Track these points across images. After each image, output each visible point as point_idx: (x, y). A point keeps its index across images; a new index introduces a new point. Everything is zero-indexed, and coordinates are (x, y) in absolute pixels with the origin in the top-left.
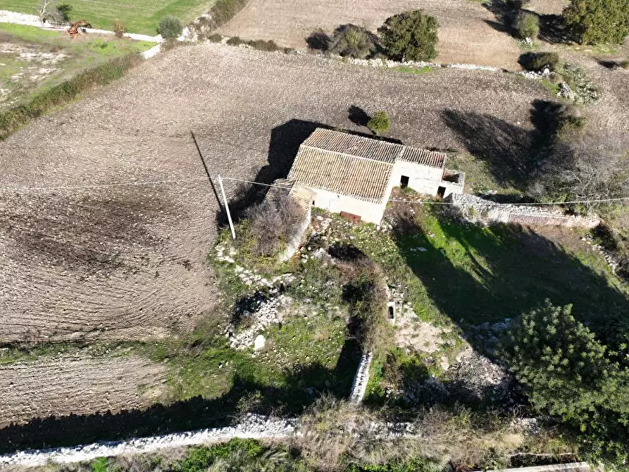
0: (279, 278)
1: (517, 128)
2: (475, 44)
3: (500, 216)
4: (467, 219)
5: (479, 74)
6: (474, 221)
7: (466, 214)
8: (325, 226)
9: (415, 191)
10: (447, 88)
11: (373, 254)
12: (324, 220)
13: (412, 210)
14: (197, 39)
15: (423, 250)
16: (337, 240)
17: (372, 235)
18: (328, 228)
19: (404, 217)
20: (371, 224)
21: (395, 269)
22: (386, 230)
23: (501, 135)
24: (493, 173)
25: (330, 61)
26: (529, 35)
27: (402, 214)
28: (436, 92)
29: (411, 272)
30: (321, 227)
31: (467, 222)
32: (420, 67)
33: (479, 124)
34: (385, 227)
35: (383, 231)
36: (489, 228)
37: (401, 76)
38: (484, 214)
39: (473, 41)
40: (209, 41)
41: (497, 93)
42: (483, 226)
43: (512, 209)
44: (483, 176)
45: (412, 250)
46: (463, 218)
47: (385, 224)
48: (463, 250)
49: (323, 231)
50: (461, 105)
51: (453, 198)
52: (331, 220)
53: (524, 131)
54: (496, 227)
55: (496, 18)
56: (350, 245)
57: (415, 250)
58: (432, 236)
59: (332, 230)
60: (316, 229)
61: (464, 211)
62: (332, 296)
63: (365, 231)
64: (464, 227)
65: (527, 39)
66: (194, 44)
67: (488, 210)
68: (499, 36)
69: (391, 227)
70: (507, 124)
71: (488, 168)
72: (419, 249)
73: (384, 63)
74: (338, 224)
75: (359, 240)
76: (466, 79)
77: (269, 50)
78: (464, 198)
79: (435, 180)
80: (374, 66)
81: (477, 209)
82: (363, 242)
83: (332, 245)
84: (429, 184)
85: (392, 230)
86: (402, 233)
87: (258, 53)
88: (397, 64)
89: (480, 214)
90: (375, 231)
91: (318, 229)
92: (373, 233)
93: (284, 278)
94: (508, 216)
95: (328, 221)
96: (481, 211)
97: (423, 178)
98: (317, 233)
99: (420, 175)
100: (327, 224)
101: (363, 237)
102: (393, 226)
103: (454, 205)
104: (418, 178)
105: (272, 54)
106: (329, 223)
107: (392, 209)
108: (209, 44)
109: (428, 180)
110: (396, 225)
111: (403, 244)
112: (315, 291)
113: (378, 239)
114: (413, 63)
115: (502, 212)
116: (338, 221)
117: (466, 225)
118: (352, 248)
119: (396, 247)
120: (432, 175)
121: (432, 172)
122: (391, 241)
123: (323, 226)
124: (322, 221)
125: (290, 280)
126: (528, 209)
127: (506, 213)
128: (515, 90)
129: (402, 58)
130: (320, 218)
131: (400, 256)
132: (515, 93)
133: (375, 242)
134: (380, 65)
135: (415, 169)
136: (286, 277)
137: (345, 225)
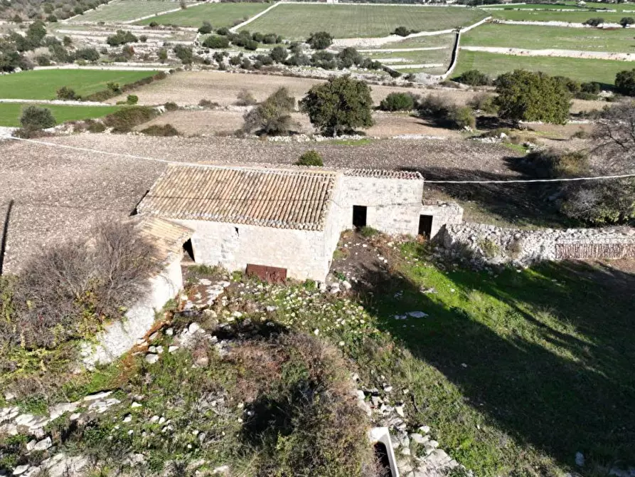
0: (70, 407)
1: (498, 175)
4: (484, 259)
5: (427, 142)
6: (498, 261)
7: (479, 253)
8: (214, 293)
9: (380, 232)
10: (394, 153)
11: (317, 332)
12: (212, 285)
13: (382, 258)
14: (72, 131)
15: (419, 315)
16: (239, 315)
17: (311, 301)
18: (221, 296)
19: (373, 268)
20: (308, 284)
21: (371, 354)
22: (338, 290)
24: (493, 211)
25: (244, 141)
26: (466, 123)
27: (368, 265)
28: (380, 156)
29: (410, 356)
30: (205, 295)
31: (486, 265)
32: (356, 140)
33: (447, 174)
34: (336, 285)
35: (334, 292)
36: (532, 269)
37: (334, 147)
38: (513, 248)
40: (88, 132)
41: (455, 154)
42: (519, 267)
43: (557, 235)
44: (480, 214)
45: (397, 318)
46: (477, 259)
47: (335, 281)
48: (502, 305)
49: (210, 303)
50: (417, 163)
51: (450, 231)
52: (227, 284)
54: (540, 265)
55: (428, 121)
56: (267, 321)
57: (404, 317)
58: (430, 291)
59: (229, 299)
60: (194, 300)
61: (475, 247)
62: (211, 436)
64: (484, 272)
65: (466, 127)
66: (67, 135)
67: (516, 240)
68: (435, 130)
69: (349, 286)
71: (483, 207)
72: (412, 314)
74: (242, 289)
75: (287, 312)
76: (414, 147)
77: (166, 135)
78: (468, 229)
79: (412, 205)
80: (299, 141)
81: (496, 242)
82: (293, 315)
83: (227, 324)
84: (402, 213)
85: (351, 289)
86: (371, 293)
87: (150, 138)
88: (327, 139)
89: (504, 249)
90: (318, 294)
91: (197, 299)
92: (313, 297)
93: (84, 406)
94: (553, 247)
95: (222, 285)
96: (505, 243)
97: (391, 203)
98: (195, 307)
99: (386, 199)
100: (220, 290)
101: (293, 306)
102: (352, 282)
103: (454, 241)
104: (381, 206)
105: (169, 138)
106: (222, 288)
107: (344, 259)
108: (87, 135)
109: (400, 207)
110: (356, 281)
111: (377, 310)
112: (165, 428)
113: (325, 306)
114: (347, 137)
115: (542, 240)
116: (243, 285)
117: (486, 268)
118: (271, 327)
119: (364, 316)
120: (405, 195)
121: (405, 187)
122: (352, 306)
123: (209, 294)
124: (208, 286)
125: (102, 410)
126: (583, 232)
127: (549, 241)
128: (476, 152)
129: (333, 132)
130: (205, 282)
131: (375, 331)
132: (476, 154)
133: (319, 312)
134: (306, 140)
135: (375, 188)
136: (93, 401)
137: (256, 290)
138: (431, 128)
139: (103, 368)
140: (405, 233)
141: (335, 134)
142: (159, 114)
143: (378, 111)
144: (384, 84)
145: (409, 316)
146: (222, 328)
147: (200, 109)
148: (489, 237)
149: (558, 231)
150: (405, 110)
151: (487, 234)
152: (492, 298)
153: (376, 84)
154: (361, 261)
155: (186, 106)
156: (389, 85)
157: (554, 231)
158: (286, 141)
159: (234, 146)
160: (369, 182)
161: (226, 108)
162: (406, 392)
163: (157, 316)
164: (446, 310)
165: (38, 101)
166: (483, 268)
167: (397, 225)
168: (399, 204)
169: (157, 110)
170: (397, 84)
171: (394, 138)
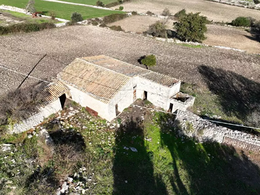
1: (251, 81)
2: (235, 43)
3: (214, 136)
4: (185, 132)
5: (231, 52)
6: (190, 135)
7: (184, 128)
8: (71, 114)
9: (152, 104)
10: (208, 56)
12: (73, 110)
14: (87, 24)
15: (134, 150)
16: (71, 126)
17: (100, 129)
18: (72, 116)
19: (135, 121)
20: (104, 121)
22: (113, 127)
23: (237, 83)
24: (222, 104)
27: (134, 118)
28: (200, 56)
29: (110, 169)
30: (67, 114)
31: (184, 135)
32: (195, 45)
33: (222, 75)
34: (115, 124)
35: (111, 127)
36: (203, 144)
37: (182, 48)
38: (200, 131)
39: (234, 42)
40: (92, 25)
41: (241, 62)
42: (198, 141)
43: (227, 132)
44: (213, 105)
45: (125, 148)
46: (181, 131)
47: (116, 122)
48: (170, 159)
49: (66, 118)
50: (214, 64)
51: (178, 113)
52: (78, 112)
53: (256, 83)
54: (210, 145)
55: (252, 35)
56: (78, 133)
57: (128, 149)
58: (148, 140)
59: (74, 118)
61: (183, 125)
63: (98, 125)
64: (179, 138)
66: (85, 25)
67: (204, 128)
68: (251, 41)
69: (119, 126)
70: (244, 78)
71: (219, 100)
72: (131, 149)
73: (175, 41)
74: (81, 116)
75: (88, 131)
76: (222, 53)
77: (117, 30)
79: (165, 97)
80: (168, 42)
81: (195, 125)
82: (89, 133)
83: (65, 129)
84: (161, 99)
85: (118, 128)
86: (125, 133)
87: (111, 31)
88: (182, 42)
89: (197, 130)
90: (105, 126)
91: (63, 115)
92: (102, 127)
93: (2, 147)
94: (223, 137)
95: (76, 112)
96: (198, 128)
97: (156, 93)
98: (60, 118)
99: (154, 91)
100: (74, 113)
101: (92, 129)
102: (121, 125)
103: (176, 119)
104: (153, 93)
105: (118, 32)
106: (75, 113)
107: (128, 113)
108: (91, 26)
109: (160, 96)
110: (124, 125)
111: (120, 142)
112: (13, 165)
113: (103, 133)
114: (192, 42)
115: (216, 133)
116: (83, 114)
117: (182, 137)
118: (78, 135)
119: (113, 142)
120: (162, 92)
121: (162, 89)
122: (112, 136)
123: (69, 115)
124: (71, 111)
125: (4, 150)
126: (243, 135)
127: (221, 134)
128: (254, 62)
129: (186, 40)
130: (71, 109)
131: (111, 151)
132: (254, 64)
133: (99, 135)
134: (172, 42)
135: (151, 86)
136: (4, 146)
137: (85, 117)
138: (250, 40)
139: (15, 135)
140: (162, 107)
141: (187, 40)
142: (128, 16)
143: (229, 26)
144: (247, 8)
145: (130, 149)
146: (62, 130)
147: (146, 16)
148: (193, 122)
149: (229, 130)
150: (245, 27)
151: (193, 121)
152: (170, 153)
153: (243, 7)
154: (133, 116)
155: (141, 13)
156: (251, 8)
157: (227, 130)
158: (163, 40)
159: (139, 40)
160: (148, 82)
161: (157, 16)
162: (95, 184)
163: (45, 119)
164: (146, 152)
165: (89, 6)
166: (181, 136)
167: (159, 103)
168: (160, 95)
169: (128, 15)
170: (255, 8)
171: (215, 47)
